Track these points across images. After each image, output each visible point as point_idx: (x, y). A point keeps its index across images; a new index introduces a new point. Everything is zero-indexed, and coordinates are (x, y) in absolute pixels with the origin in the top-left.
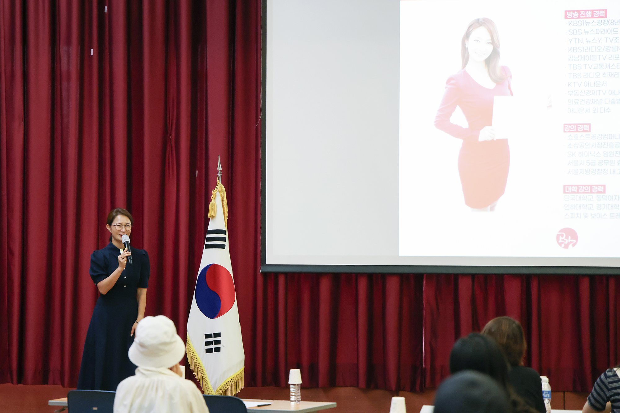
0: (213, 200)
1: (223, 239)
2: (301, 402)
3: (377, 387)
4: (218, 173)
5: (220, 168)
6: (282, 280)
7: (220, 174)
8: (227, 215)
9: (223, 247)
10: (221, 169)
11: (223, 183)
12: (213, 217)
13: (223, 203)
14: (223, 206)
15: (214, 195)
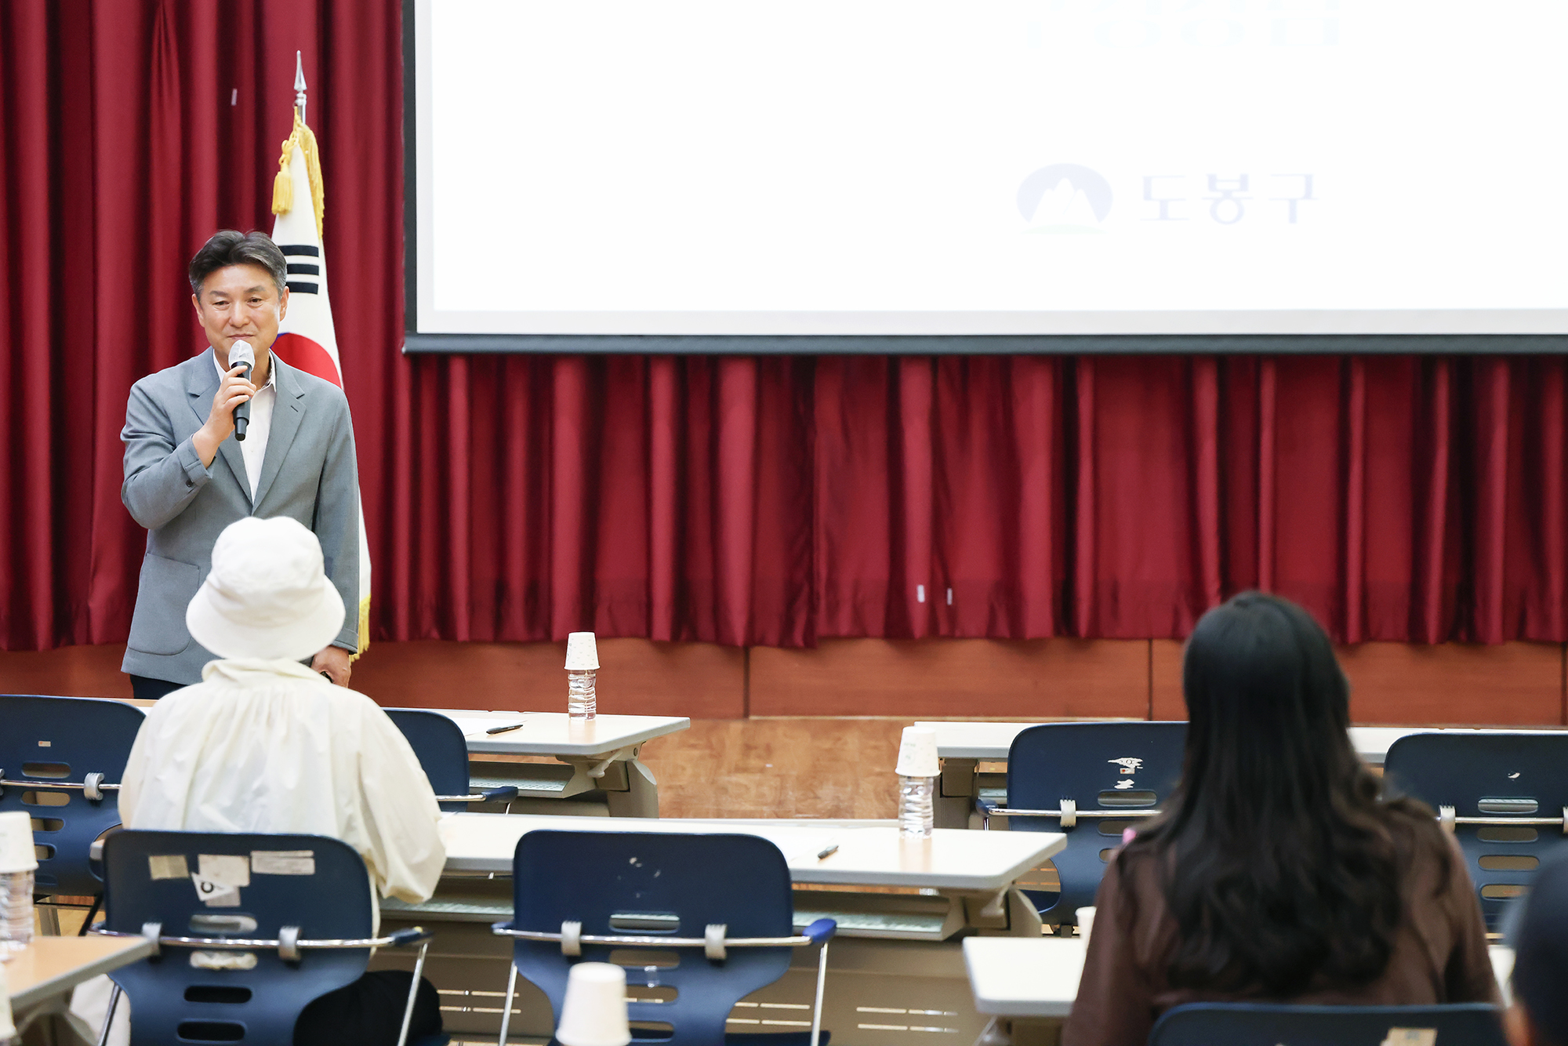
0: (284, 167)
1: (313, 270)
2: (598, 716)
3: (695, 638)
4: (296, 98)
5: (301, 84)
6: (458, 374)
7: (302, 100)
8: (322, 206)
9: (312, 289)
10: (304, 86)
11: (308, 123)
12: (285, 212)
13: (310, 176)
14: (311, 182)
15: (288, 156)
